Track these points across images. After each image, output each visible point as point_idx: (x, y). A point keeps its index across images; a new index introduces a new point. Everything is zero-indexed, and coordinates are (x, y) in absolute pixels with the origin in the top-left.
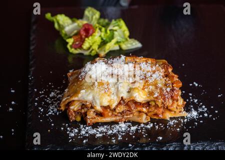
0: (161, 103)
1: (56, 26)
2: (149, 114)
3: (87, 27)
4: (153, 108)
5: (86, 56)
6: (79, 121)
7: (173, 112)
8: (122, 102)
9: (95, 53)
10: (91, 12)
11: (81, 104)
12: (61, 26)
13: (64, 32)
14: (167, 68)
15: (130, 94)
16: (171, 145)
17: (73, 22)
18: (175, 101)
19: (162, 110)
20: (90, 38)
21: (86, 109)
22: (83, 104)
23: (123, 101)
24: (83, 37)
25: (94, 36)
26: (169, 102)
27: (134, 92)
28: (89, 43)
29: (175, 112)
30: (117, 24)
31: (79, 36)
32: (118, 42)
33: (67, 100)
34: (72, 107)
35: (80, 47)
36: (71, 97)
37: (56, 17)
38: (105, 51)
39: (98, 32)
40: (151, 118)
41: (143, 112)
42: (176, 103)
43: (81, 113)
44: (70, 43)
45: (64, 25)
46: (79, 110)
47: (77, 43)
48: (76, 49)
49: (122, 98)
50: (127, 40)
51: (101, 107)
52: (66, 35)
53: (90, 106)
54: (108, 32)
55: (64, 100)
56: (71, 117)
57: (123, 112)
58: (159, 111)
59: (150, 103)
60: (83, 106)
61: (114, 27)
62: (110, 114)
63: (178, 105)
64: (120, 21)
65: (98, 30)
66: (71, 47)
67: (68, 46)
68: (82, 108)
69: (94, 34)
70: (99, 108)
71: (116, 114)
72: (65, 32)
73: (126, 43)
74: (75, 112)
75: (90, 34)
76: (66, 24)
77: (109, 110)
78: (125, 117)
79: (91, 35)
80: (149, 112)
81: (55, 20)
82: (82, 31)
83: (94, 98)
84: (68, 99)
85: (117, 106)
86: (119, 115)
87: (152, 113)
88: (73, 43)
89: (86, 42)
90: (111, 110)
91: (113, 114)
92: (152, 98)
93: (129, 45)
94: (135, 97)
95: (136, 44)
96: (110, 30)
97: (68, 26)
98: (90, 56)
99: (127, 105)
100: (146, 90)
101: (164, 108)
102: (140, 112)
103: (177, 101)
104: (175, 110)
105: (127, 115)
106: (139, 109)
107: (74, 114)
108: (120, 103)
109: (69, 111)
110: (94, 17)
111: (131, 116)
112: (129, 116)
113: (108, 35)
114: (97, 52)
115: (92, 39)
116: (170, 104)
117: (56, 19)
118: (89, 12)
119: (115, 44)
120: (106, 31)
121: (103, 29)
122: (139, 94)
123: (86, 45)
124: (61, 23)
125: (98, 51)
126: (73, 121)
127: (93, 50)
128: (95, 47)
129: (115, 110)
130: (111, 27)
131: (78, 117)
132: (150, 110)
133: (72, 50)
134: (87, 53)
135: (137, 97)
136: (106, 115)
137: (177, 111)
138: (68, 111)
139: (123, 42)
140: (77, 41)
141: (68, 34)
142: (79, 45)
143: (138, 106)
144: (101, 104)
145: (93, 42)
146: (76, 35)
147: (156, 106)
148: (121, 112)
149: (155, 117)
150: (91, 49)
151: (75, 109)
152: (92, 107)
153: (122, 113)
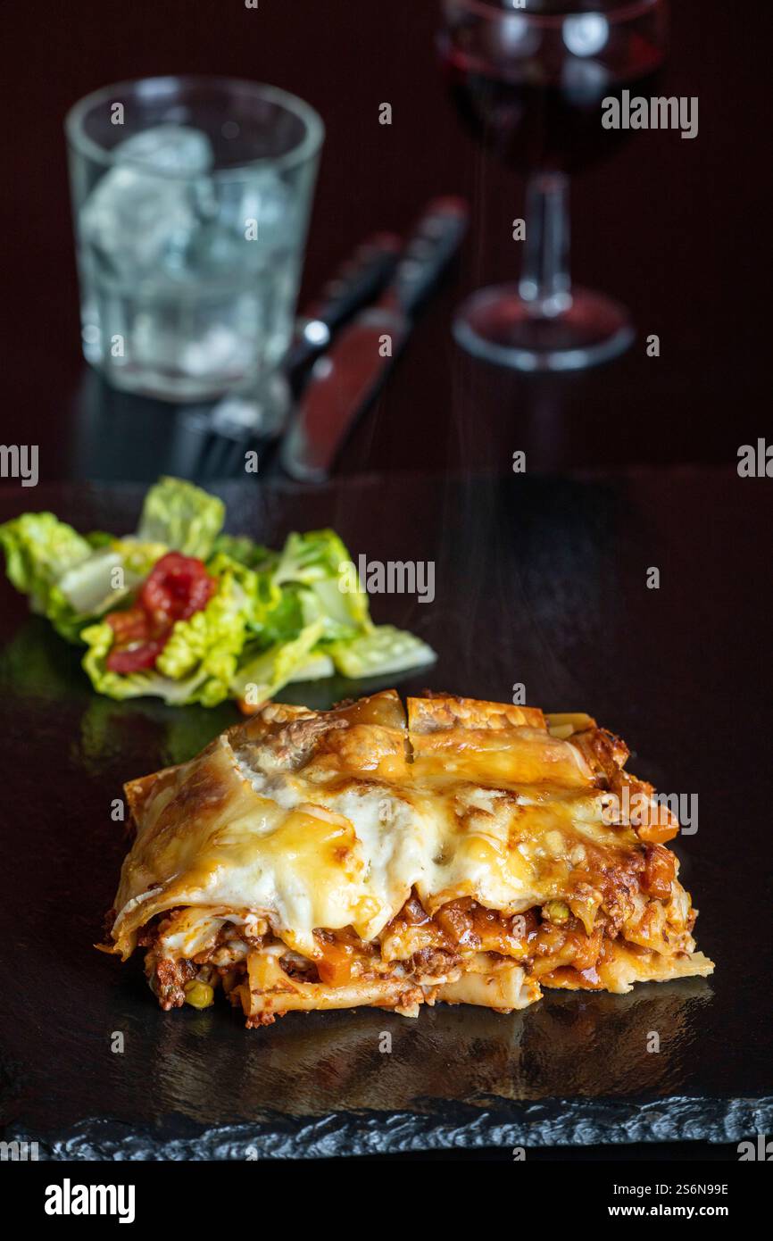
0: (595, 912)
1: (15, 569)
2: (538, 967)
3: (177, 571)
4: (558, 939)
5: (176, 708)
6: (205, 1009)
7: (647, 959)
8: (412, 909)
9: (223, 695)
10: (177, 504)
11: (215, 925)
12: (39, 571)
13: (57, 596)
14: (608, 752)
15: (452, 868)
16: (662, 1110)
17: (97, 548)
18: (657, 904)
19: (595, 947)
20: (199, 620)
21: (239, 949)
22: (228, 925)
23: (419, 903)
24: (161, 616)
25: (220, 611)
26: (631, 910)
27: (468, 861)
28: (193, 645)
29: (656, 955)
30: (314, 556)
31: (140, 616)
32: (323, 643)
33: (145, 903)
34: (170, 941)
35: (150, 666)
36: (169, 888)
37: (13, 525)
38: (270, 682)
39: (232, 594)
40: (544, 989)
41: (510, 957)
42: (661, 914)
43: (215, 968)
44: (99, 650)
45: (56, 567)
46: (207, 951)
47: (133, 646)
48: (123, 675)
49: (414, 889)
50: (360, 631)
51: (315, 933)
52: (68, 610)
53: (264, 930)
54: (276, 592)
55: (132, 904)
56: (166, 989)
57: (417, 958)
58: (585, 951)
59: (545, 914)
60: (229, 931)
61: (302, 568)
62: (355, 969)
63: (669, 924)
64: (327, 541)
65: (229, 582)
66: (104, 665)
67: (90, 664)
68: (223, 943)
69: (217, 601)
70: (304, 941)
71: (383, 968)
72: (66, 596)
73: (359, 644)
74: (182, 962)
75: (193, 603)
76: (65, 561)
77: (349, 950)
78: (426, 981)
79: (202, 608)
80: (536, 957)
81: (9, 541)
82: (152, 586)
83: (280, 890)
84: (152, 900)
85: (389, 930)
86: (398, 972)
87: (554, 963)
88: (112, 648)
89: (176, 639)
90: (358, 950)
91: (366, 970)
92: (553, 888)
93: (375, 657)
94: (477, 885)
95: (407, 651)
96: (285, 585)
97: (76, 566)
98: (195, 707)
99: (437, 923)
100: (523, 849)
101: (606, 936)
102: (495, 956)
103: (666, 902)
104: (659, 946)
105: (434, 974)
106: (493, 941)
107: (179, 976)
108: (402, 917)
109: (159, 960)
110: (196, 526)
111: (455, 976)
112: (442, 980)
113: (272, 606)
114: (230, 691)
115: (208, 623)
116: (637, 919)
117: (17, 537)
118: (167, 500)
119: (312, 650)
120: (263, 590)
121: (252, 580)
122: (496, 870)
123: (176, 658)
124: (39, 553)
125: (234, 683)
126: (175, 1008)
127: (210, 678)
128: (222, 664)
129: (377, 948)
130: (287, 571)
131: (203, 987)
132: (543, 947)
133: (107, 683)
134: (178, 695)
135: (485, 883)
136: (337, 975)
137: (667, 952)
138: (149, 959)
139: (347, 642)
140: (129, 639)
141: (78, 604)
142: (144, 657)
143: (488, 928)
144: (315, 918)
145: (212, 640)
146: (121, 607)
147: (575, 928)
148: (406, 956)
149: (565, 983)
150: (202, 675)
151: (190, 950)
152: (271, 938)
153: (412, 965)
